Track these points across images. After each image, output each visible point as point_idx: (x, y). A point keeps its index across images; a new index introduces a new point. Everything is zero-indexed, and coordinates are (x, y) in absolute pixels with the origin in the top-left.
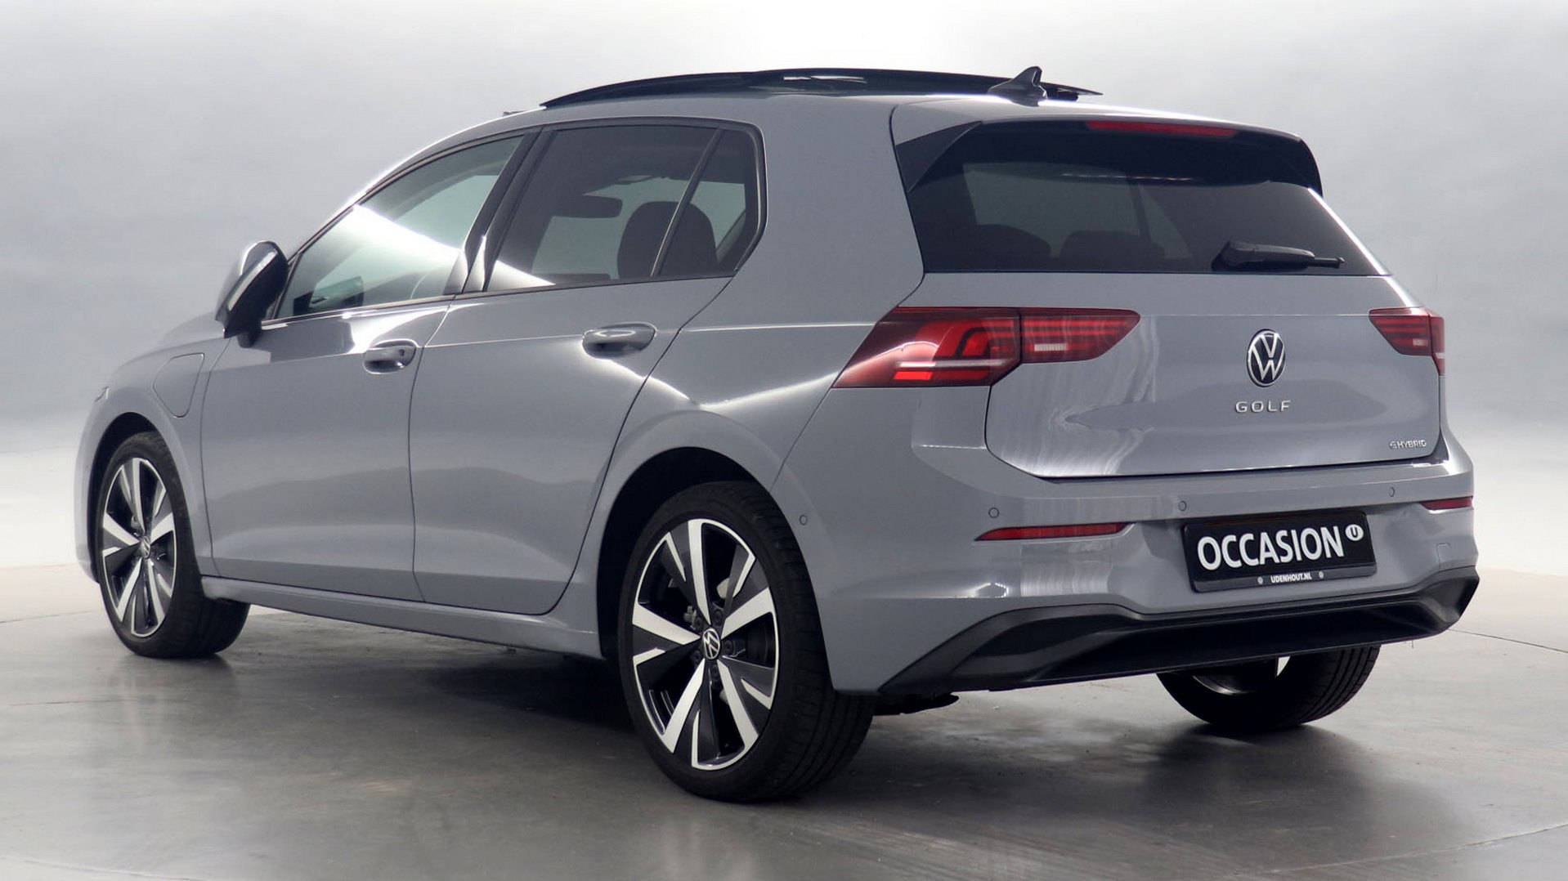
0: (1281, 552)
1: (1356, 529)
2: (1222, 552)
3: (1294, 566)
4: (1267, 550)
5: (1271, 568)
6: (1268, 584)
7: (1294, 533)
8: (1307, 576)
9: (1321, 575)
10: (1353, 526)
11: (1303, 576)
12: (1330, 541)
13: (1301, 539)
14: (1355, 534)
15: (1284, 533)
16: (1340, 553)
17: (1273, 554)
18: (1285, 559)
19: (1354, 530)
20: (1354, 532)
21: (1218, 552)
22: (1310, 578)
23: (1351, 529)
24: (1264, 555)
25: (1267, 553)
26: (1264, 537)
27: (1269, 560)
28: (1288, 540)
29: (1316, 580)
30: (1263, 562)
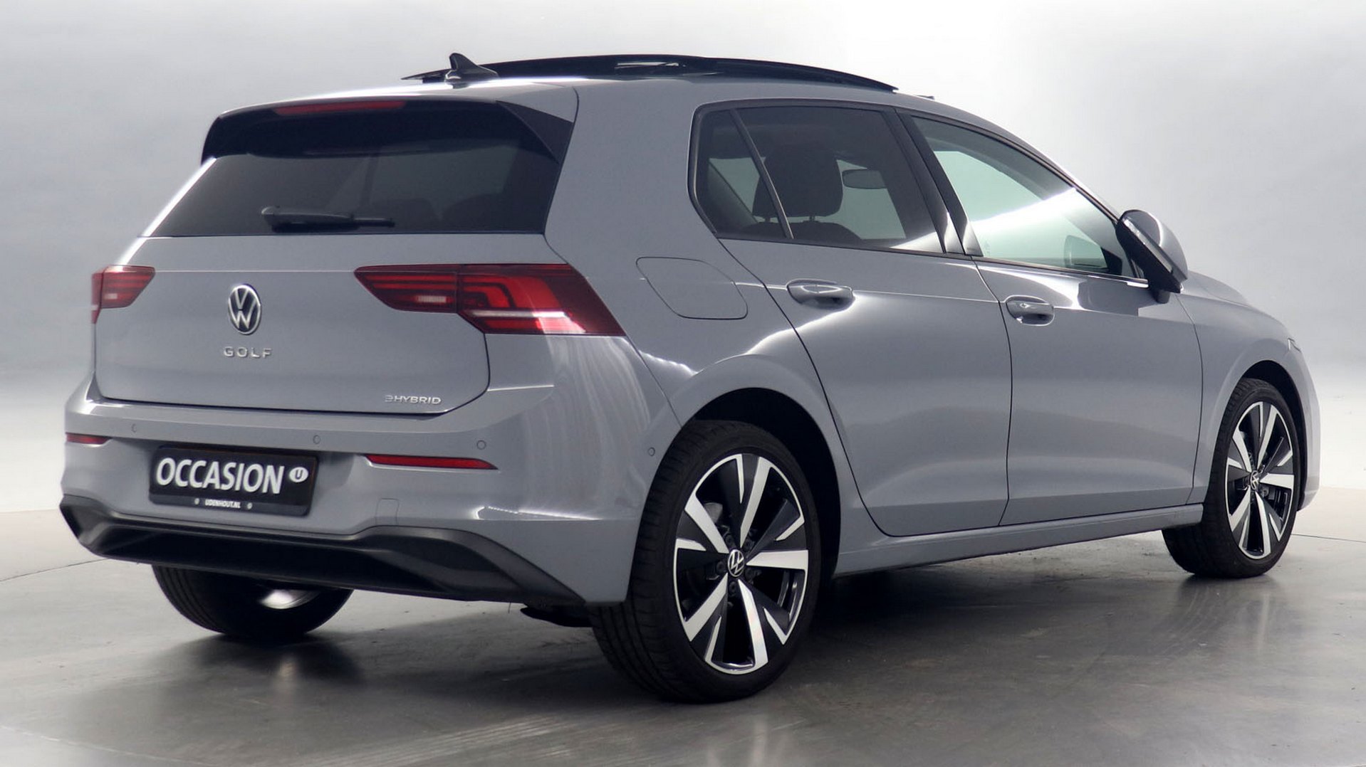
0: (223, 480)
1: (302, 471)
2: (175, 472)
3: (230, 495)
4: (213, 477)
5: (211, 492)
6: (201, 506)
7: (242, 466)
8: (237, 505)
9: (250, 506)
10: (300, 469)
11: (233, 504)
12: (271, 479)
13: (244, 472)
14: (298, 476)
15: (232, 465)
16: (276, 490)
17: (216, 481)
18: (225, 487)
19: (299, 473)
20: (299, 474)
21: (172, 471)
22: (239, 507)
23: (297, 471)
24: (208, 480)
25: (212, 479)
26: (215, 465)
27: (210, 485)
28: (233, 471)
29: (243, 509)
30: (205, 486)
